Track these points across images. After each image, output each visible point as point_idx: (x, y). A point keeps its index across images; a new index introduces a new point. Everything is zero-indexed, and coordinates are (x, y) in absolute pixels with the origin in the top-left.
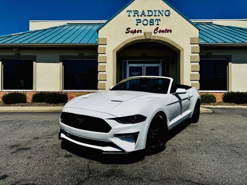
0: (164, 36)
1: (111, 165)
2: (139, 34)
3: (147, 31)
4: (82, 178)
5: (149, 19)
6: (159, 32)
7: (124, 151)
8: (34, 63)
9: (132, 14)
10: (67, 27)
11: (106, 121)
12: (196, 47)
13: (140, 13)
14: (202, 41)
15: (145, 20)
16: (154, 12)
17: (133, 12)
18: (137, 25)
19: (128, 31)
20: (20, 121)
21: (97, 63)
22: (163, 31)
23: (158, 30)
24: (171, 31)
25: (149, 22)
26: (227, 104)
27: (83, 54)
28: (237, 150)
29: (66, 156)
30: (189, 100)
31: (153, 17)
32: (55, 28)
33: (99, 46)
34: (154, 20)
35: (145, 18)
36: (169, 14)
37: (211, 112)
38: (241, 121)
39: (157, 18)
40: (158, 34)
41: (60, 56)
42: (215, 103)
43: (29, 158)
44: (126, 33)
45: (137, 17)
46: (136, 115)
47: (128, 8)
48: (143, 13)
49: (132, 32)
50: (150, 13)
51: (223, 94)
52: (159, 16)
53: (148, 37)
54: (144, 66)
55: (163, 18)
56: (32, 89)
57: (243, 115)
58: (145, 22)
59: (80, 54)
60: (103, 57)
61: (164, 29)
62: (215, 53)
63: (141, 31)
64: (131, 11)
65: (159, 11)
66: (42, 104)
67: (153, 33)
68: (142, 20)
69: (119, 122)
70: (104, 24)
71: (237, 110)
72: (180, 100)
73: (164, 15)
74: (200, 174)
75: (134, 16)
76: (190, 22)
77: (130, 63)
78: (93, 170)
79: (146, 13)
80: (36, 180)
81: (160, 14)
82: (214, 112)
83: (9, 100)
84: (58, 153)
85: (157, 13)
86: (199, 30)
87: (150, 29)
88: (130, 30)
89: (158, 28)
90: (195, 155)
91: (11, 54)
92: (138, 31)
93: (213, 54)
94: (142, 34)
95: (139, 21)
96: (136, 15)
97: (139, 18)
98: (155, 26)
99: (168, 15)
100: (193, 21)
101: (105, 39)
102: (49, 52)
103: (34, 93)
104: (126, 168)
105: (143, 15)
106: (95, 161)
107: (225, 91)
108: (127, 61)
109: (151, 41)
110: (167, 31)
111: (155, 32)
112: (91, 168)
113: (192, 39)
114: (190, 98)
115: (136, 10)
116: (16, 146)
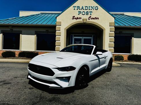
0: (94, 21)
1: (54, 95)
2: (80, 20)
3: (84, 18)
4: (36, 101)
5: (86, 11)
7: (61, 87)
8: (21, 35)
9: (76, 8)
10: (40, 15)
11: (52, 69)
12: (113, 28)
13: (81, 8)
14: (116, 25)
15: (84, 12)
16: (89, 8)
17: (77, 7)
18: (79, 14)
19: (74, 18)
20: (9, 67)
22: (94, 19)
23: (91, 18)
24: (98, 18)
25: (86, 13)
26: (130, 61)
27: (48, 31)
28: (130, 89)
29: (30, 89)
31: (88, 10)
32: (34, 15)
33: (57, 26)
34: (89, 12)
35: (84, 11)
36: (98, 8)
37: (120, 66)
38: (136, 72)
40: (91, 20)
41: (35, 31)
43: (9, 88)
44: (73, 19)
45: (79, 10)
46: (70, 67)
47: (74, 5)
48: (82, 8)
49: (76, 19)
50: (87, 8)
51: (128, 55)
52: (91, 10)
53: (85, 22)
54: (83, 38)
55: (94, 11)
56: (19, 49)
57: (138, 68)
58: (84, 13)
59: (46, 30)
60: (58, 32)
61: (94, 17)
62: (124, 32)
63: (81, 18)
64: (75, 7)
65: (92, 7)
66: (24, 58)
67: (88, 19)
68: (82, 12)
70: (59, 14)
71: (135, 65)
73: (94, 9)
74: (105, 102)
75: (77, 9)
76: (110, 13)
77: (75, 36)
78: (43, 97)
79: (84, 8)
80: (9, 102)
81: (92, 9)
82: (122, 66)
83: (5, 55)
84: (26, 87)
85: (91, 8)
86: (115, 18)
87: (86, 17)
88: (75, 18)
89: (91, 16)
90: (104, 91)
91: (8, 29)
92: (79, 18)
94: (82, 20)
95: (80, 12)
97: (80, 11)
98: (89, 16)
99: (96, 9)
100: (111, 13)
101: (61, 22)
102: (29, 29)
103: (20, 52)
104: (62, 97)
105: (82, 9)
106: (46, 92)
107: (129, 54)
108: (73, 35)
109: (87, 24)
110: (96, 18)
111: (89, 19)
112: (42, 96)
113: (110, 23)
114: (106, 57)
115: (78, 6)
116: (4, 81)
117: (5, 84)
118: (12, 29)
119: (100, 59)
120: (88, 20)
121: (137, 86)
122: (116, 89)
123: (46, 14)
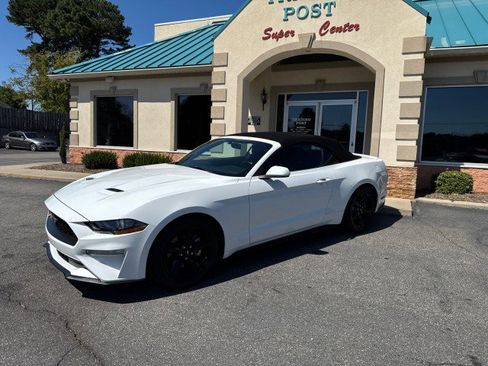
2: (290, 40)
3: (303, 33)
5: (310, 4)
8: (135, 102)
11: (71, 225)
15: (303, 7)
18: (286, 20)
19: (268, 34)
21: (210, 103)
22: (339, 30)
23: (329, 28)
25: (311, 12)
33: (215, 70)
34: (322, 6)
40: (329, 37)
41: (172, 89)
44: (264, 39)
45: (286, 4)
49: (274, 36)
53: (305, 45)
56: (131, 145)
58: (303, 13)
60: (220, 90)
61: (341, 24)
63: (293, 33)
67: (317, 34)
68: (296, 9)
75: (281, 1)
88: (271, 33)
92: (288, 32)
95: (289, 12)
97: (291, 4)
98: (323, 20)
101: (226, 55)
108: (285, 94)
110: (349, 27)
111: (323, 31)
113: (407, 42)
118: (114, 85)
120: (318, 38)
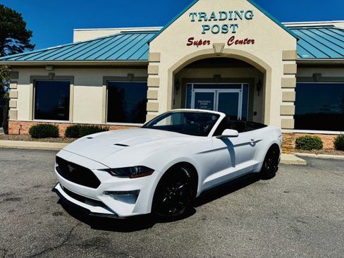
0: (243, 50)
2: (206, 47)
3: (218, 43)
5: (221, 24)
6: (236, 44)
7: (116, 215)
8: (71, 86)
9: (197, 18)
10: (119, 37)
12: (292, 65)
13: (208, 17)
14: (306, 56)
15: (217, 26)
16: (229, 15)
17: (198, 15)
18: (204, 33)
19: (191, 42)
20: (35, 162)
22: (241, 42)
23: (234, 40)
24: (253, 41)
25: (221, 29)
26: (339, 152)
27: (132, 75)
30: (253, 146)
31: (226, 22)
32: (104, 38)
33: (150, 64)
34: (229, 26)
35: (216, 23)
36: (252, 16)
37: (305, 164)
39: (233, 22)
40: (234, 46)
41: (104, 77)
42: (320, 151)
43: (11, 211)
44: (188, 45)
45: (204, 23)
46: (138, 167)
47: (191, 10)
48: (213, 16)
49: (195, 44)
50: (223, 16)
52: (235, 19)
53: (218, 51)
55: (242, 23)
56: (68, 119)
58: (215, 30)
59: (128, 75)
60: (154, 79)
61: (243, 39)
62: (327, 74)
63: (209, 42)
64: (195, 14)
65: (236, 13)
67: (226, 44)
68: (211, 26)
69: (112, 175)
70: (157, 33)
72: (230, 146)
73: (243, 17)
75: (200, 21)
76: (282, 27)
77: (196, 87)
78: (74, 236)
79: (217, 16)
81: (237, 17)
84: (48, 209)
85: (234, 16)
86: (298, 40)
87: (222, 39)
88: (193, 41)
91: (44, 74)
92: (205, 41)
93: (323, 75)
94: (210, 47)
95: (206, 28)
96: (203, 19)
97: (207, 23)
98: (229, 35)
99: (249, 17)
100: (287, 24)
101: (159, 54)
105: (212, 19)
106: (86, 223)
107: (338, 133)
108: (193, 84)
109: (224, 56)
110: (247, 41)
111: (230, 43)
112: (73, 233)
113: (285, 53)
114: (255, 143)
115: (203, 12)
116: (8, 194)
117: (7, 200)
118: (52, 72)
119: (235, 148)
120: (226, 47)
121: (324, 221)
122: (262, 225)
123: (133, 33)
